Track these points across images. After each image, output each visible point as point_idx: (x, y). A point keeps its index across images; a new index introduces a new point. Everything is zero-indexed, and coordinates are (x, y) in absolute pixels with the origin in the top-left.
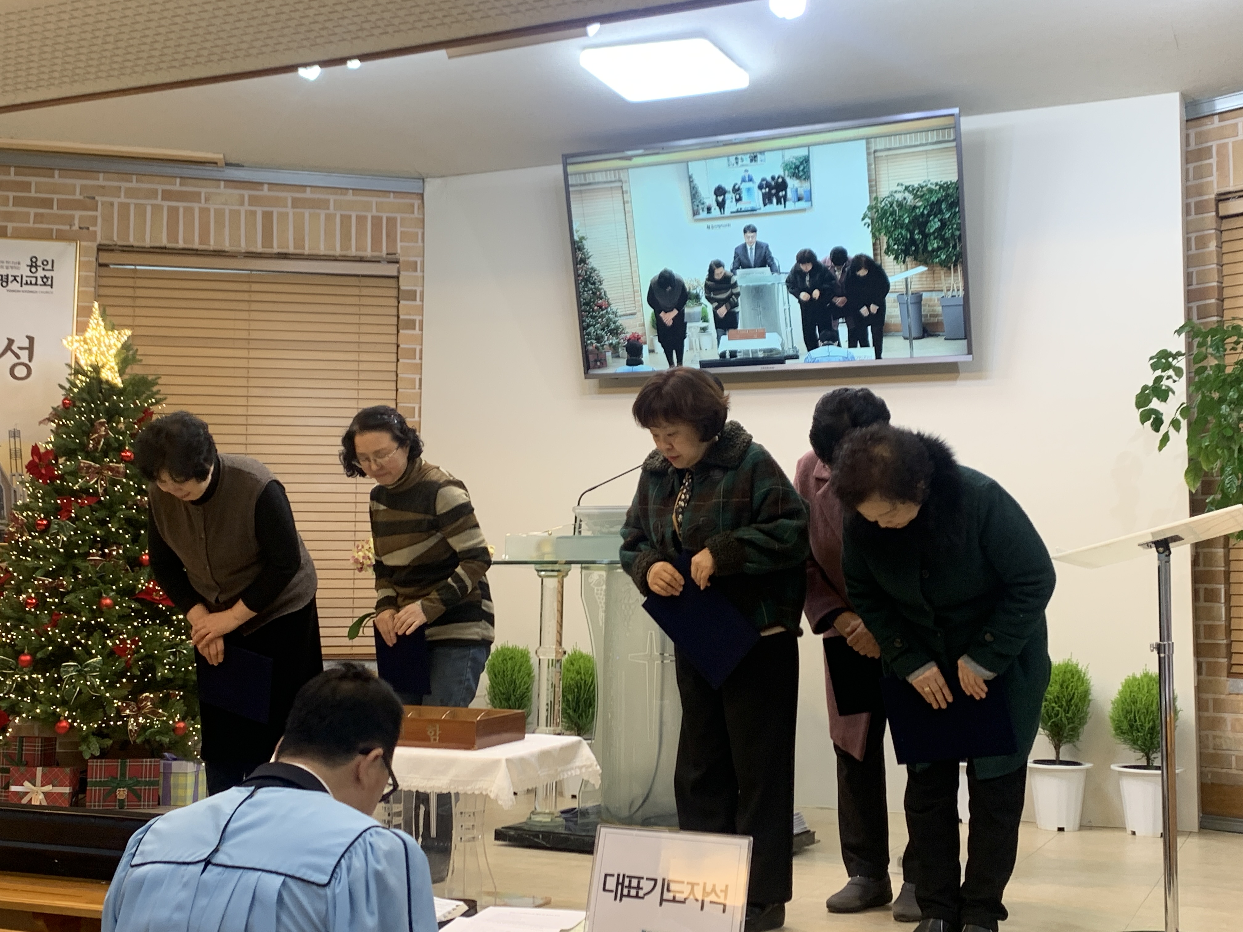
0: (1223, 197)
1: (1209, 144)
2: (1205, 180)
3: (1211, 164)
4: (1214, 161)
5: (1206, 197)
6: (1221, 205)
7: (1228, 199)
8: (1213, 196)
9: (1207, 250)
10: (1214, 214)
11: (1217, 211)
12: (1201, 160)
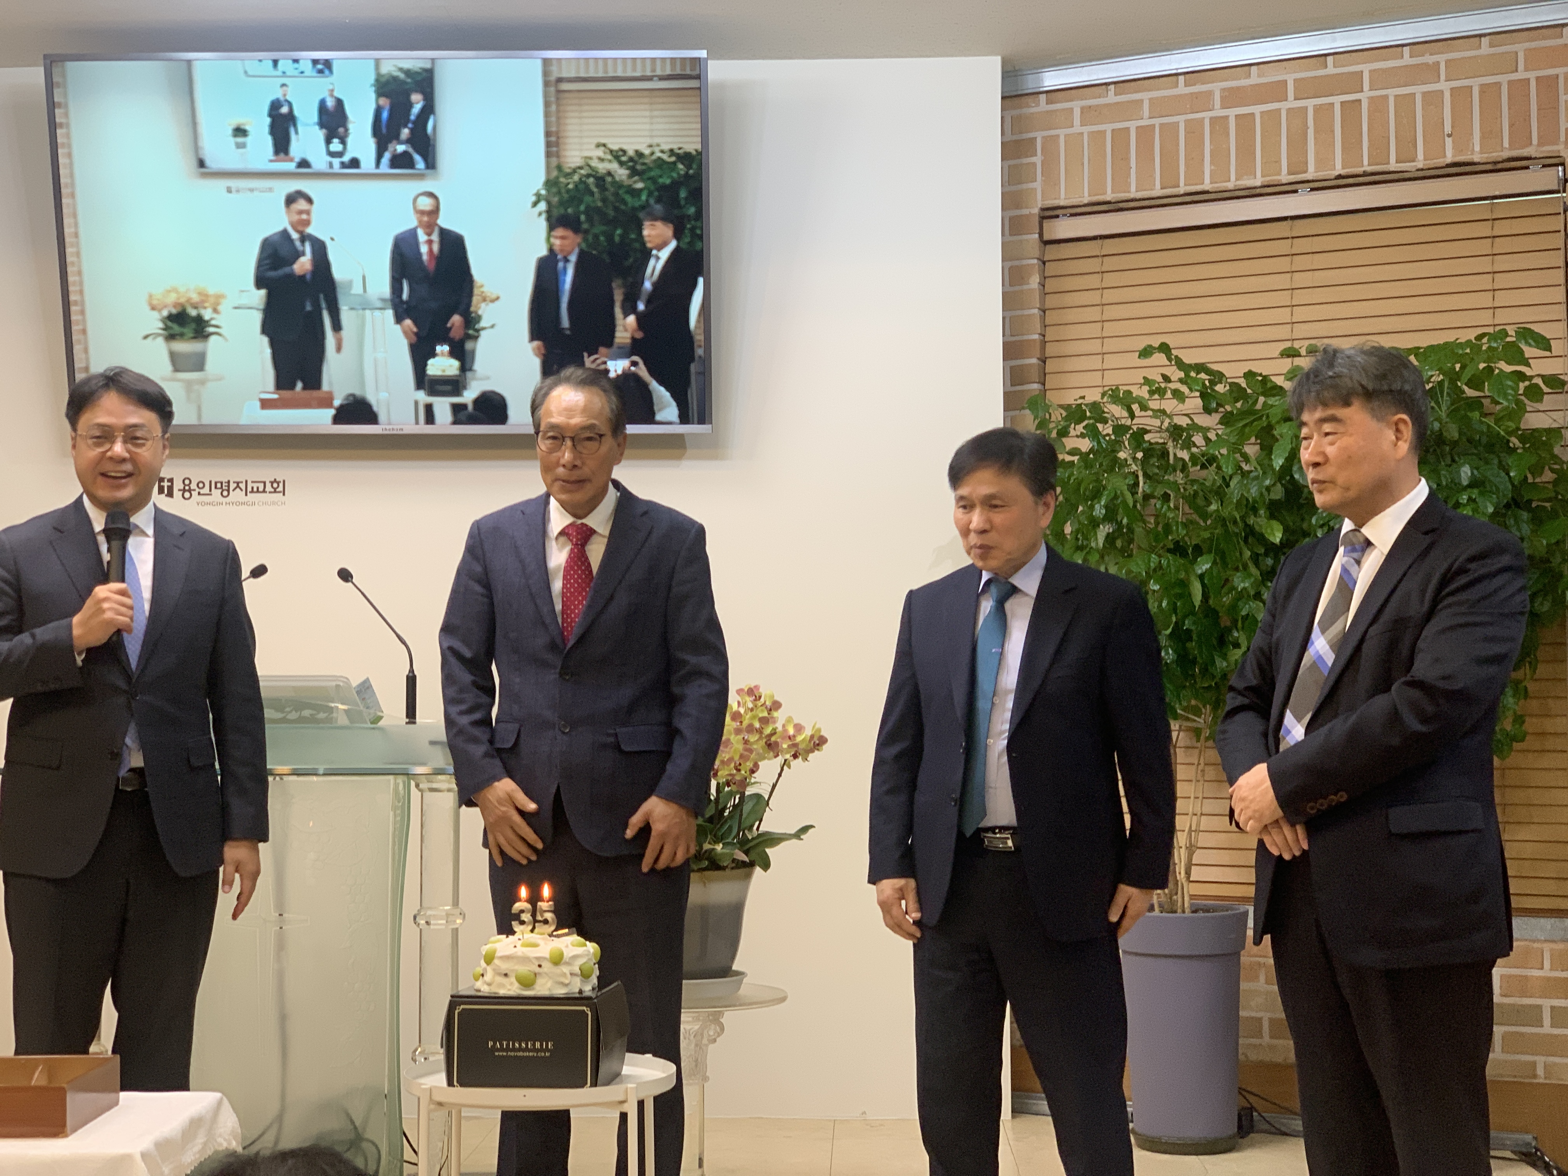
0: (1049, 214)
1: (1031, 135)
2: (1024, 186)
3: (1034, 164)
4: (1038, 160)
5: (1025, 212)
6: (1046, 224)
7: (1057, 216)
8: (1036, 211)
9: (1025, 287)
10: (1037, 236)
11: (1041, 235)
12: (1019, 158)
